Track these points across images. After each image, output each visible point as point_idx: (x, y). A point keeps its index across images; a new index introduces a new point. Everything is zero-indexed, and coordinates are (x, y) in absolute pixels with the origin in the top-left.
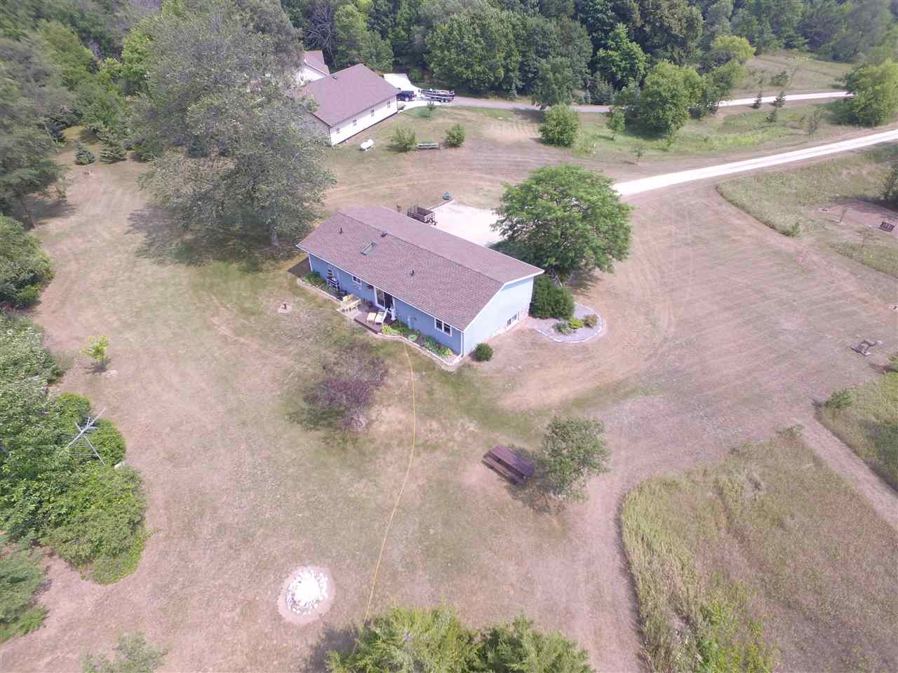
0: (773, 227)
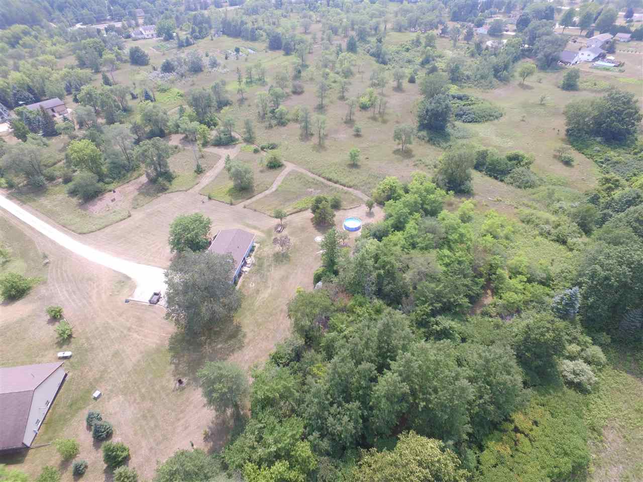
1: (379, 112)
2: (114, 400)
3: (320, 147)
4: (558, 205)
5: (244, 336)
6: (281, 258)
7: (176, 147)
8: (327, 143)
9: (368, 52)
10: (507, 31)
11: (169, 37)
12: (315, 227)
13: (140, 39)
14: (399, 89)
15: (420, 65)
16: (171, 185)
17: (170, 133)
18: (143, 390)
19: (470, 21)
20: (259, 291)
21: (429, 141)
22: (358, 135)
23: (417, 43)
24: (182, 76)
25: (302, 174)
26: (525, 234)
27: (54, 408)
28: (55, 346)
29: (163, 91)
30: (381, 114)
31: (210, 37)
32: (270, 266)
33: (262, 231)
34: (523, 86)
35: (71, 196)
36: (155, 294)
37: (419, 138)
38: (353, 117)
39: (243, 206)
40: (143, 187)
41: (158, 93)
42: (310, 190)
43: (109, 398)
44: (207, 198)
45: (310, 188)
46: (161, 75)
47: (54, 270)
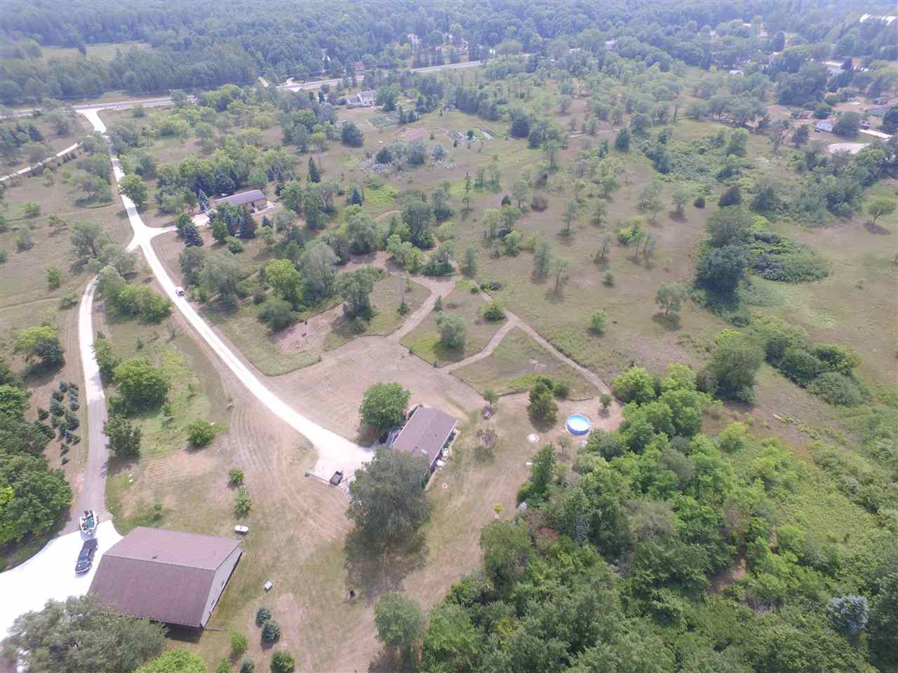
0: (315, 363)
1: (644, 251)
2: (284, 597)
3: (555, 296)
4: (880, 445)
5: (427, 552)
6: (484, 456)
7: (380, 272)
8: (566, 290)
9: (644, 152)
10: (866, 128)
11: (390, 107)
12: (531, 419)
13: (355, 107)
14: (678, 216)
15: (717, 178)
16: (369, 325)
17: (376, 249)
18: (314, 593)
19: (808, 108)
20: (451, 495)
21: (706, 306)
22: (609, 283)
23: (719, 141)
24: (399, 169)
25: (526, 334)
26: (815, 483)
27: (228, 590)
28: (233, 516)
29: (376, 187)
30: (647, 254)
31: (438, 111)
32: (468, 464)
33: (466, 413)
34: (871, 228)
35: (261, 322)
36: (337, 473)
37: (693, 299)
38: (607, 255)
39: (448, 371)
40: (338, 322)
41: (368, 189)
42: (534, 362)
43: (280, 593)
44: (408, 351)
45: (533, 358)
46: (374, 166)
47: (237, 418)
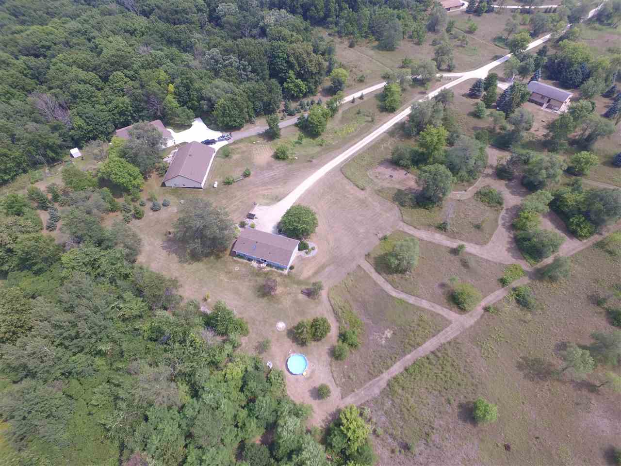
0: (358, 187)
6: (264, 291)
20: (229, 273)
32: (256, 281)
33: (309, 278)
39: (361, 265)
44: (385, 236)
45: (393, 333)
